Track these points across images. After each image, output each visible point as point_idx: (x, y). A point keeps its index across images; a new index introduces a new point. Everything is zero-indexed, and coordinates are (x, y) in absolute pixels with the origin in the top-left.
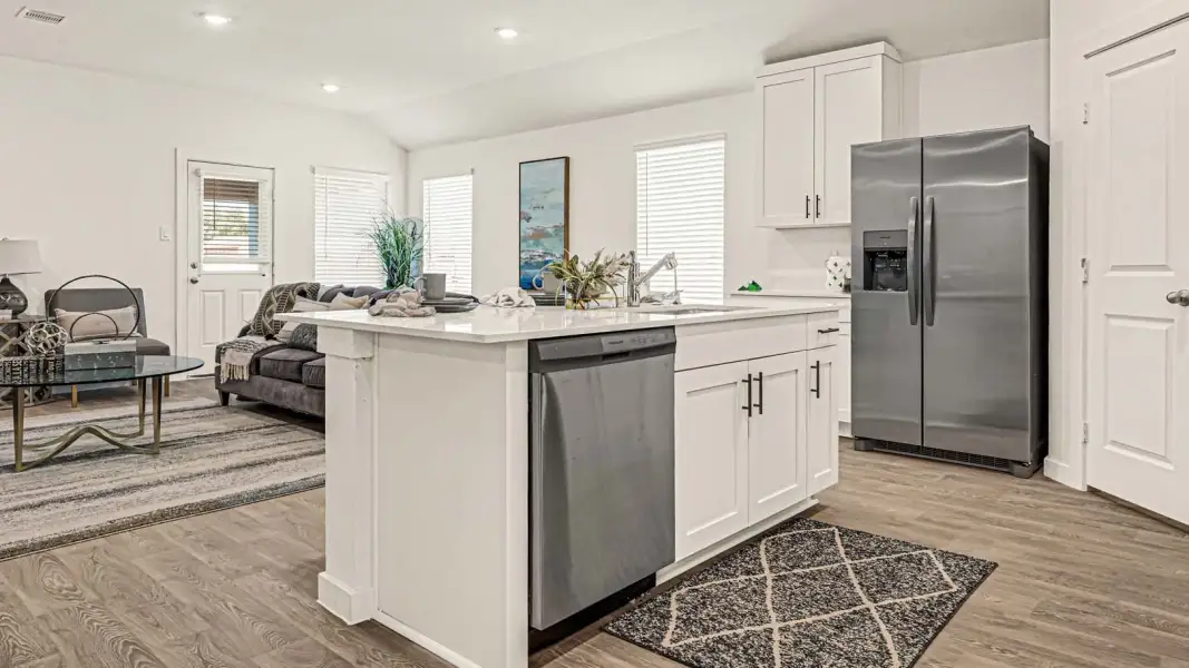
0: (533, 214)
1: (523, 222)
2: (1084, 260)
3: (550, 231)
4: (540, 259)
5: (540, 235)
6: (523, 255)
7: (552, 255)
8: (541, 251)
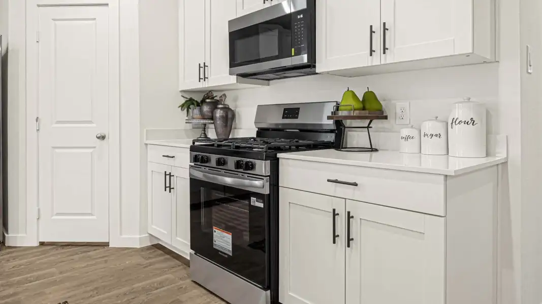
2: (37, 119)
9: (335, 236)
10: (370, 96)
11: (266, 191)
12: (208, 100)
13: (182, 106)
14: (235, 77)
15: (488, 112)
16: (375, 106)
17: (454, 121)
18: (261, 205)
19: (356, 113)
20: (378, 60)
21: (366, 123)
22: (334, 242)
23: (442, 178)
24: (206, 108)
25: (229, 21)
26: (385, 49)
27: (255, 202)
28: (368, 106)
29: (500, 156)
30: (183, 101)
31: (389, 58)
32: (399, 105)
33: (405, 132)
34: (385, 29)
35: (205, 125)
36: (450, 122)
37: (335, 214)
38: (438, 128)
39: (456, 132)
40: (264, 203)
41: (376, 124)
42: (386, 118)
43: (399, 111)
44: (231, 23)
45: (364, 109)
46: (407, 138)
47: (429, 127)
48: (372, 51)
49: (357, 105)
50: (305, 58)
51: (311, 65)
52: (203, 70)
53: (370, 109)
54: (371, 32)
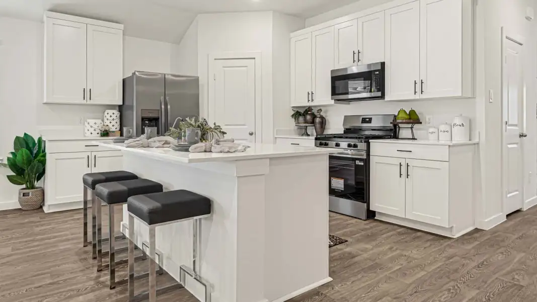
9: (401, 175)
10: (412, 112)
11: (365, 157)
12: (309, 113)
13: (292, 116)
14: (333, 101)
15: (470, 120)
16: (415, 117)
17: (455, 125)
18: (362, 164)
19: (407, 121)
20: (417, 97)
21: (410, 126)
22: (400, 177)
23: (447, 147)
24: (308, 117)
25: (331, 71)
26: (422, 92)
27: (358, 162)
28: (412, 117)
29: (476, 140)
30: (293, 113)
31: (424, 96)
32: (427, 117)
33: (431, 130)
34: (422, 83)
35: (307, 127)
36: (452, 125)
37: (401, 165)
38: (447, 128)
39: (456, 130)
40: (363, 162)
41: (416, 126)
42: (421, 123)
43: (427, 120)
44: (332, 71)
45: (410, 119)
46: (432, 133)
47: (442, 128)
48: (415, 92)
49: (407, 117)
50: (379, 94)
51: (382, 97)
52: (311, 96)
53: (413, 119)
54: (415, 83)
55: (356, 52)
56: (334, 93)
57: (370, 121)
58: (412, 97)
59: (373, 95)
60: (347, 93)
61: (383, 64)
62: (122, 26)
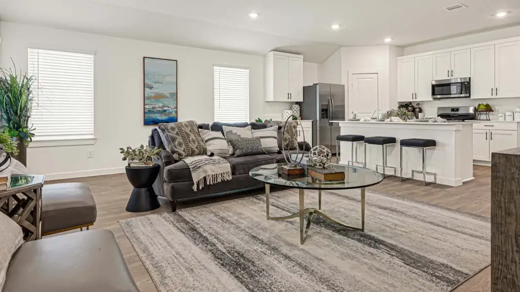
0: (155, 85)
1: (147, 90)
3: (168, 95)
4: (160, 109)
5: (158, 97)
6: (147, 107)
7: (168, 107)
8: (161, 105)
12: (410, 105)
14: (433, 98)
17: (516, 112)
19: (484, 110)
20: (493, 97)
22: (486, 139)
24: (410, 108)
26: (497, 94)
31: (497, 97)
32: (497, 108)
33: (500, 115)
34: (497, 89)
36: (514, 112)
37: (487, 133)
38: (511, 114)
39: (517, 115)
41: (490, 113)
42: (493, 111)
43: (497, 110)
45: (486, 109)
46: (501, 116)
47: (508, 113)
48: (492, 95)
50: (468, 95)
51: (469, 97)
52: (415, 95)
53: (489, 109)
54: (492, 90)
55: (450, 71)
56: (433, 94)
57: (457, 110)
58: (490, 97)
59: (463, 95)
60: (450, 94)
61: (470, 78)
62: (302, 56)
